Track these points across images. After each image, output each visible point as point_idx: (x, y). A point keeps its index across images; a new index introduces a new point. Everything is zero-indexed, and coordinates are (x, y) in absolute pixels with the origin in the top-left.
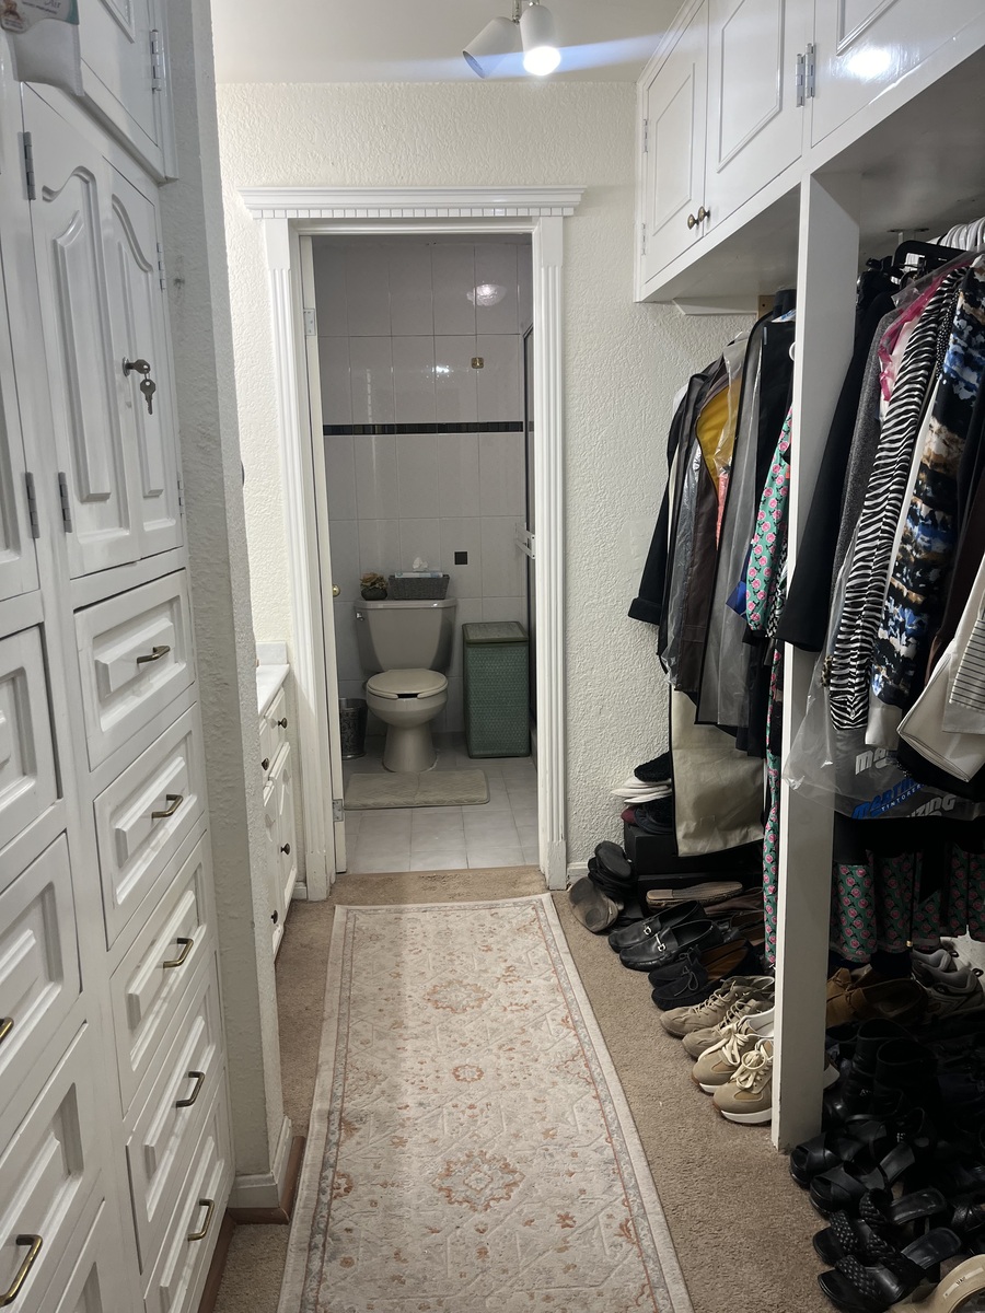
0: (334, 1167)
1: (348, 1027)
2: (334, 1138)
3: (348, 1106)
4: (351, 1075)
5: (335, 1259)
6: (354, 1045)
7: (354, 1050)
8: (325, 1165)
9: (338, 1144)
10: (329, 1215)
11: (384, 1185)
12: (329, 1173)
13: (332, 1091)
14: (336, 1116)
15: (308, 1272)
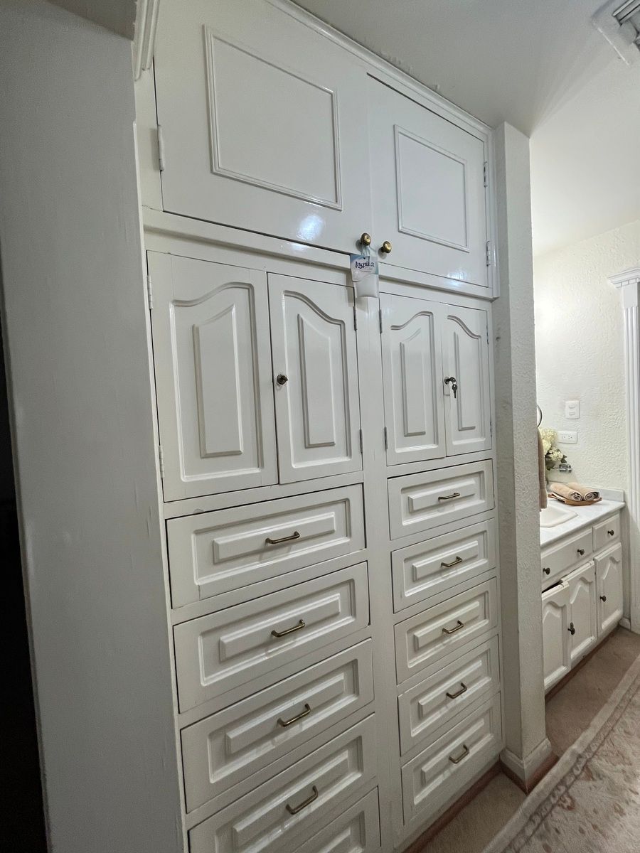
0: (568, 788)
1: (621, 717)
2: (577, 772)
3: (595, 761)
4: (606, 745)
5: (541, 839)
6: (619, 730)
7: (617, 732)
8: (562, 782)
9: (577, 778)
10: (550, 812)
11: (595, 827)
12: (563, 789)
13: (589, 745)
14: (583, 761)
15: (523, 831)
